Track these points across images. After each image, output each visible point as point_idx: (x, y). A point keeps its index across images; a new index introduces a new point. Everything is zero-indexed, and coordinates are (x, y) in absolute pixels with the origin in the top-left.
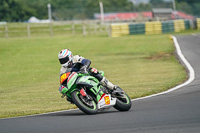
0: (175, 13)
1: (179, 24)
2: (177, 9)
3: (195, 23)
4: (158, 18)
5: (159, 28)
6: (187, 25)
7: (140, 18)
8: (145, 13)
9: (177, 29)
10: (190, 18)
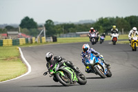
0: (20, 34)
2: (21, 31)
3: (31, 40)
4: (10, 37)
5: (10, 43)
6: (27, 41)
9: (21, 43)
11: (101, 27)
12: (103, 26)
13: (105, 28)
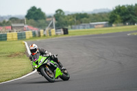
0: (26, 26)
1: (29, 34)
2: (27, 24)
3: (39, 33)
4: (15, 30)
5: (15, 36)
6: (34, 34)
7: (4, 30)
8: (7, 27)
9: (27, 37)
10: (36, 30)
11: (118, 16)
12: (121, 15)
13: (123, 17)
